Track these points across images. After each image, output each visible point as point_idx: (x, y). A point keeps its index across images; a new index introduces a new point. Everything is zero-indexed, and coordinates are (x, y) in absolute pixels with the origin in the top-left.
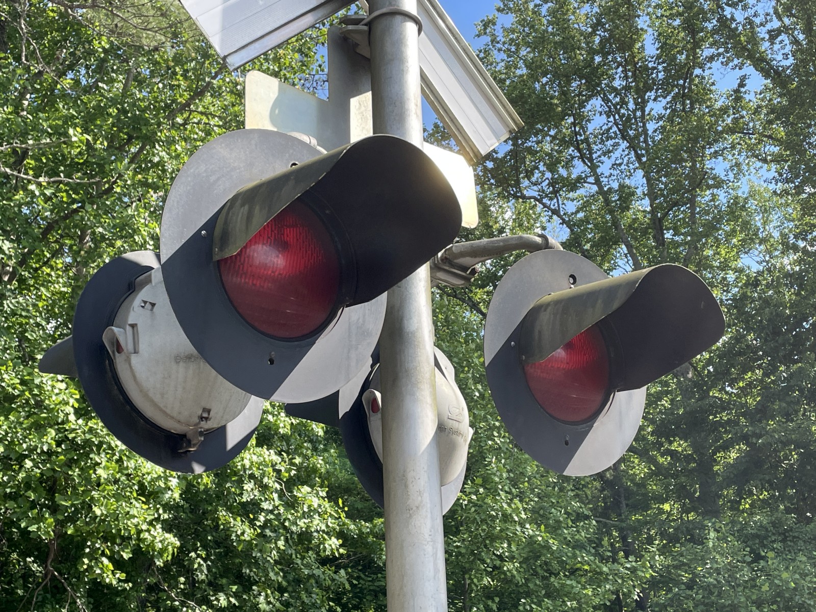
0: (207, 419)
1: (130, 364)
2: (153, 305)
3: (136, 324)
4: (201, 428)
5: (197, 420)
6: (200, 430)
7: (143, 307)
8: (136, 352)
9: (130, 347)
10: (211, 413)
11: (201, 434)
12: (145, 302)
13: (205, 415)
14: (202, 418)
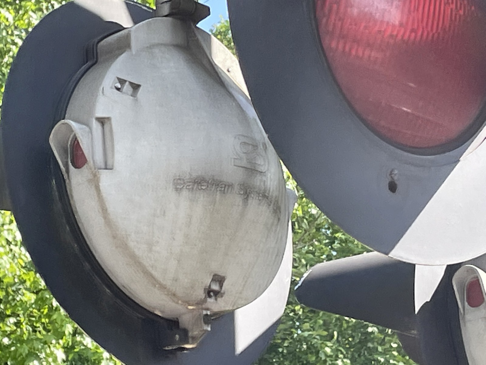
0: (217, 294)
1: (97, 188)
2: (136, 87)
3: (109, 119)
4: (207, 309)
5: (201, 294)
6: (205, 312)
7: (118, 89)
8: (107, 167)
9: (99, 158)
10: (225, 284)
11: (207, 319)
12: (122, 81)
13: (215, 287)
14: (209, 292)
